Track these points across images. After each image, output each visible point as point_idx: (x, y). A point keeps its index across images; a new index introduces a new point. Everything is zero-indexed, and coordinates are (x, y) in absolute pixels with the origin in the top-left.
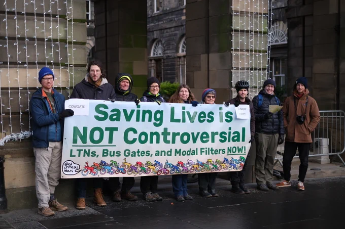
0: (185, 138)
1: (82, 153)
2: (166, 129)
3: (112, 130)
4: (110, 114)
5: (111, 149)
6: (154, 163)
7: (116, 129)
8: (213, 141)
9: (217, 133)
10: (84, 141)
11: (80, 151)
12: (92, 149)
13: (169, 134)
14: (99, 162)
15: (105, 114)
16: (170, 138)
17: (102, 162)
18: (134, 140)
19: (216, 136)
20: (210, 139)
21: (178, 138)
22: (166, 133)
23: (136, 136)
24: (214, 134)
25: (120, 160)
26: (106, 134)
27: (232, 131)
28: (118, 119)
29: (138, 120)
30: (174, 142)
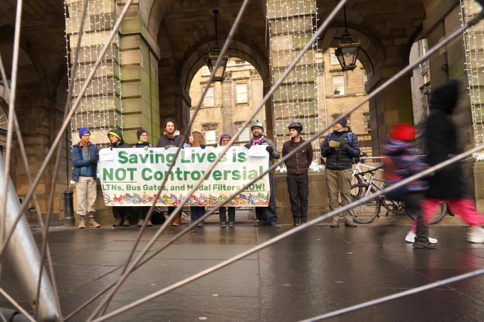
0: (196, 176)
1: (110, 187)
2: (178, 169)
3: (132, 170)
4: (129, 158)
5: (132, 184)
6: (170, 196)
7: (136, 169)
8: (225, 178)
9: (230, 172)
10: (111, 178)
11: (108, 185)
12: (118, 185)
13: (181, 172)
14: (124, 194)
15: (126, 158)
16: (182, 176)
17: (127, 194)
18: (151, 177)
19: (228, 174)
20: (223, 177)
21: (189, 176)
22: (179, 172)
23: (152, 174)
24: (226, 172)
25: (141, 193)
26: (128, 173)
27: (248, 170)
28: (136, 162)
29: (152, 162)
30: (186, 179)
